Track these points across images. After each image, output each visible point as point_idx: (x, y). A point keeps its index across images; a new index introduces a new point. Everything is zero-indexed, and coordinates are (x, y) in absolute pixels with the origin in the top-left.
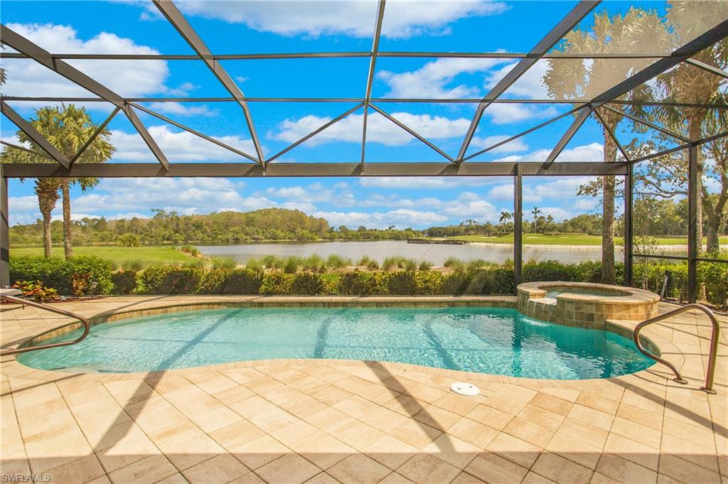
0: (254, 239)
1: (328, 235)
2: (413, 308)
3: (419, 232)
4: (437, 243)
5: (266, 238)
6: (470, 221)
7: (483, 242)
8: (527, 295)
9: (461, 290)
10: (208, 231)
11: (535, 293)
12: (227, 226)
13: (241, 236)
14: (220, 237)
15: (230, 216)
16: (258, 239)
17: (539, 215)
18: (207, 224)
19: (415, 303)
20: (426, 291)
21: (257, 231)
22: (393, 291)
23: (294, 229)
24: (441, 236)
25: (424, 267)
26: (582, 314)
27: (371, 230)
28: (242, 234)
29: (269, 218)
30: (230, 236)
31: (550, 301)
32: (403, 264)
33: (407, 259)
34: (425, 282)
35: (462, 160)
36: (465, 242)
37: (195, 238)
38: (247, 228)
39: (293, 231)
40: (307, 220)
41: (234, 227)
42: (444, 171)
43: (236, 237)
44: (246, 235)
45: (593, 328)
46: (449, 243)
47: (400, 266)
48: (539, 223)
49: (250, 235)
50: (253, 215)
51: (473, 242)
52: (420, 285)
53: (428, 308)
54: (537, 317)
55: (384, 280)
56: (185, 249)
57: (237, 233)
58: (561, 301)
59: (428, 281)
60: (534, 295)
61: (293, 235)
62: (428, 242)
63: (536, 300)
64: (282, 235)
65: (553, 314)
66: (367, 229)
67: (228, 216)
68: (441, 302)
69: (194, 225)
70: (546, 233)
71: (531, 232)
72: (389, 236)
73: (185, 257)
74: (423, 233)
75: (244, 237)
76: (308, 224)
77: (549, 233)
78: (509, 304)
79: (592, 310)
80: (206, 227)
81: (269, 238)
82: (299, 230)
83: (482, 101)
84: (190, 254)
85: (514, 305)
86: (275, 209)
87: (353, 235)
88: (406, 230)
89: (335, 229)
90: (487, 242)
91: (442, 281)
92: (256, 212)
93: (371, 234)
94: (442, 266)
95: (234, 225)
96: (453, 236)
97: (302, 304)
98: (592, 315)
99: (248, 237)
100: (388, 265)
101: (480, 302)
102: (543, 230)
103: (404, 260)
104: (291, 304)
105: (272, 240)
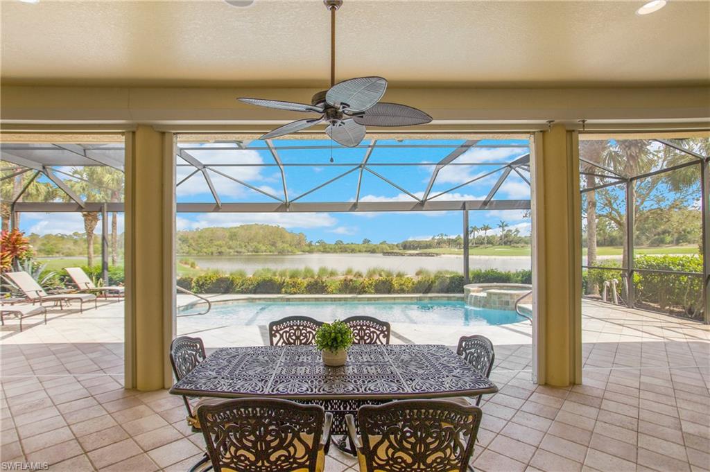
0: (237, 252)
1: (307, 249)
2: (393, 301)
3: (394, 245)
4: (411, 255)
5: (248, 251)
6: (442, 235)
7: (454, 254)
8: (469, 291)
9: (428, 290)
10: (194, 244)
11: (474, 290)
12: (211, 240)
13: (225, 249)
14: (205, 250)
15: (214, 231)
16: (240, 252)
17: (506, 228)
18: (192, 238)
19: (394, 298)
20: (402, 291)
21: (240, 245)
22: (377, 291)
23: (275, 243)
24: (415, 248)
25: (400, 275)
26: (502, 301)
27: (348, 244)
28: (226, 248)
29: (251, 233)
30: (214, 249)
31: (484, 294)
32: (383, 273)
33: (385, 269)
34: (401, 285)
35: (426, 200)
36: (437, 254)
37: (181, 251)
38: (231, 243)
39: (274, 244)
40: (287, 234)
41: (219, 240)
42: (414, 208)
43: (220, 250)
44: (230, 248)
45: (509, 310)
46: (421, 256)
47: (381, 275)
48: (506, 236)
49: (233, 249)
50: (235, 230)
51: (444, 254)
52: (396, 286)
53: (403, 301)
54: (475, 305)
55: (371, 284)
56: (184, 262)
57: (221, 247)
58: (490, 294)
59: (403, 284)
60: (474, 291)
61: (274, 248)
62: (402, 255)
63: (474, 294)
64: (263, 248)
65: (484, 303)
66: (345, 243)
67: (212, 230)
68: (412, 298)
69: (180, 239)
70: (512, 245)
71: (500, 244)
72: (364, 250)
73: (186, 268)
74: (397, 246)
75: (228, 250)
76: (288, 238)
77: (515, 245)
78: (459, 299)
79: (508, 298)
80: (191, 241)
81: (252, 252)
82: (280, 245)
83: (438, 164)
84: (189, 266)
85: (462, 299)
86: (257, 224)
87: (331, 249)
88: (381, 244)
89: (313, 244)
90: (457, 254)
91: (413, 284)
92: (239, 227)
93: (348, 248)
94: (414, 274)
95: (218, 239)
96: (426, 248)
97: (317, 299)
98: (508, 302)
99: (231, 251)
100: (371, 274)
101: (439, 297)
102: (510, 242)
103: (383, 270)
104: (308, 299)
105: (254, 253)
